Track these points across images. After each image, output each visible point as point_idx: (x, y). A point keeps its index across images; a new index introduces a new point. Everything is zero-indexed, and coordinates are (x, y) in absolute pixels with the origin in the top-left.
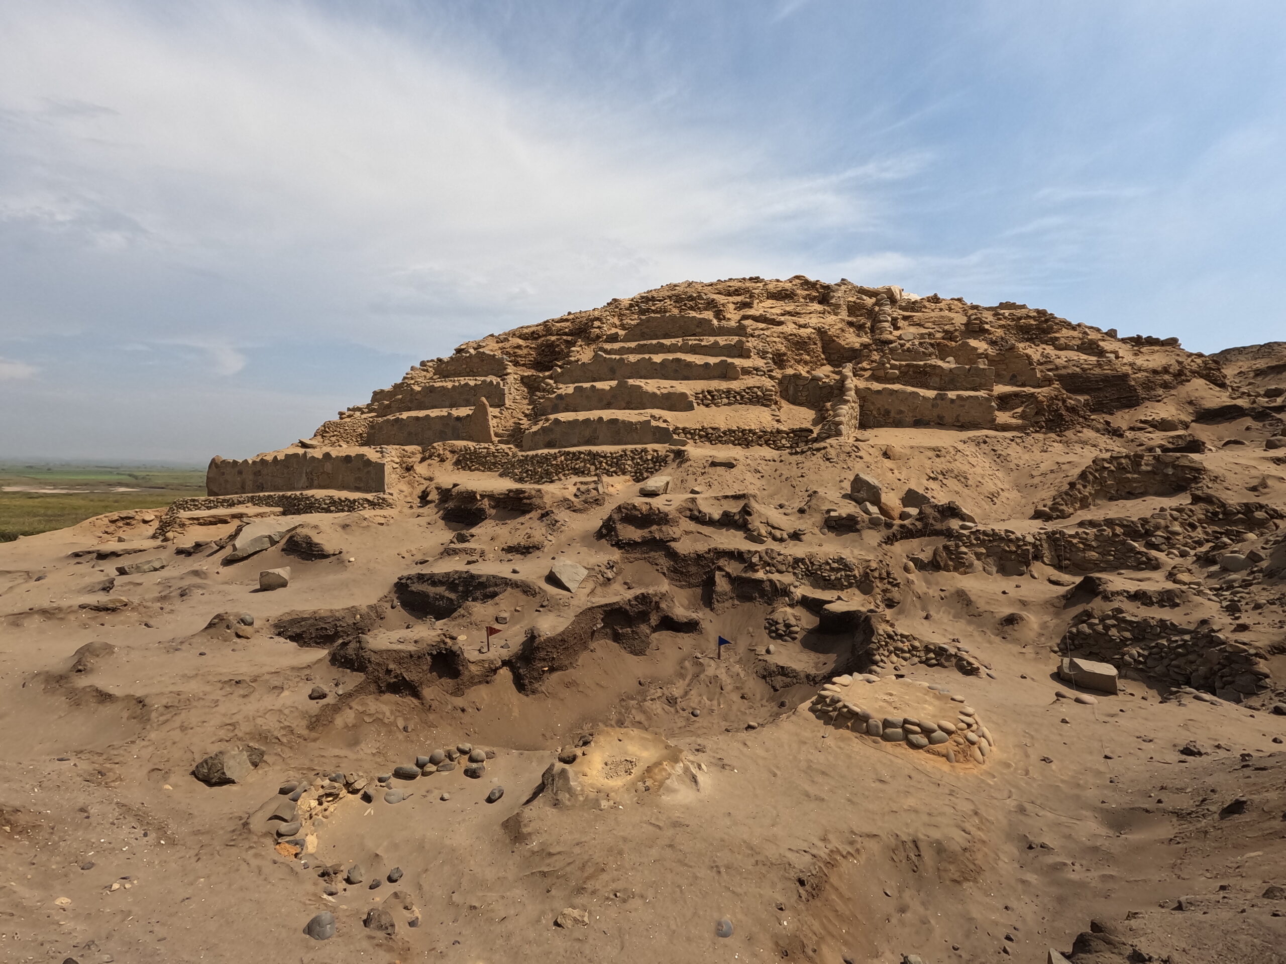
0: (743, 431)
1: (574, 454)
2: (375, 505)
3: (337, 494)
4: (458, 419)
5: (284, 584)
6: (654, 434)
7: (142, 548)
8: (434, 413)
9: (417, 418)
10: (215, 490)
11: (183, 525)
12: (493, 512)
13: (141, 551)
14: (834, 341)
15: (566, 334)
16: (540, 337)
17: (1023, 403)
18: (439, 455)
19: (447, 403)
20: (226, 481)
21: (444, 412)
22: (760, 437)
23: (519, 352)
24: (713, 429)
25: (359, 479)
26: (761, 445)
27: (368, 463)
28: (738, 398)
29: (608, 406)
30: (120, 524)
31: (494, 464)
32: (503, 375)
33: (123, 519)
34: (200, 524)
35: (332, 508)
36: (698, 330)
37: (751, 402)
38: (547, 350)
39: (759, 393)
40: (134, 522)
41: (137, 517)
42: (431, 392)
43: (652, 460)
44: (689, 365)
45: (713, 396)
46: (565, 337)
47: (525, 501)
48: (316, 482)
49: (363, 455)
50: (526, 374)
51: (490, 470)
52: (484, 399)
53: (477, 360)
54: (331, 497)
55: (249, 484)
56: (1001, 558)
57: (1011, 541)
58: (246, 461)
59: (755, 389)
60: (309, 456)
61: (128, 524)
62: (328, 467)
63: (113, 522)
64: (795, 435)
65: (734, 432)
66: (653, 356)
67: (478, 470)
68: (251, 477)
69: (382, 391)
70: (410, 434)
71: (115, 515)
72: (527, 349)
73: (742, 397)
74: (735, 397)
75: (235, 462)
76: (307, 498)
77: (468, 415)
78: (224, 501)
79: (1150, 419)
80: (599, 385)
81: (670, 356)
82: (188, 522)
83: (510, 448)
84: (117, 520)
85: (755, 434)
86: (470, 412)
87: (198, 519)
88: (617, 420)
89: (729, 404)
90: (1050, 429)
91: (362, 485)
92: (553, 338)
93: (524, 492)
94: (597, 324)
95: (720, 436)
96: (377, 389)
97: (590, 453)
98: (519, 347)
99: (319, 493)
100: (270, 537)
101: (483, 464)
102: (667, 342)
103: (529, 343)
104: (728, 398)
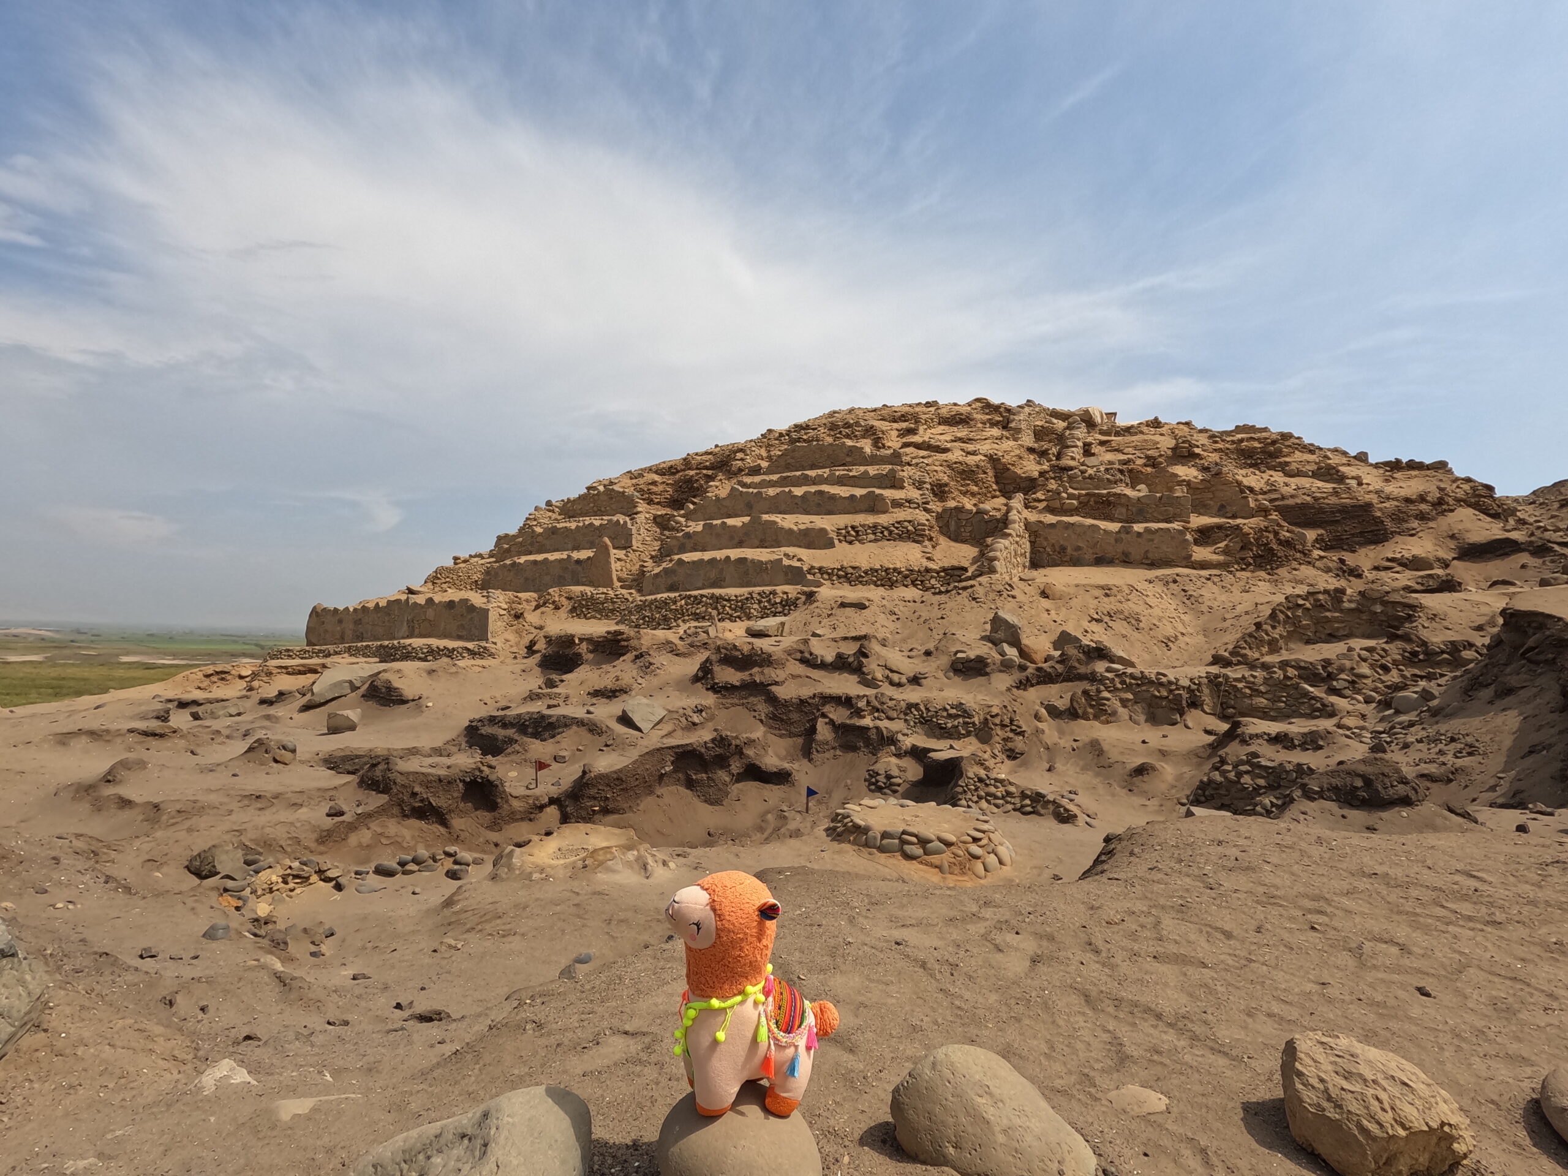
0: (887, 569)
1: (695, 597)
2: (475, 654)
3: (435, 642)
4: (578, 562)
5: (352, 728)
6: (786, 574)
7: (225, 697)
8: (553, 556)
9: (535, 562)
10: (314, 641)
11: (269, 674)
12: (591, 656)
13: (223, 700)
14: (1008, 469)
15: (706, 468)
16: (678, 472)
17: (1227, 536)
18: (554, 602)
19: (570, 546)
20: (326, 631)
21: (564, 555)
22: (906, 577)
23: (654, 489)
24: (854, 568)
25: (462, 626)
26: (906, 586)
27: (472, 608)
28: (886, 533)
29: (740, 544)
30: (214, 679)
31: (612, 611)
32: (632, 514)
33: (217, 673)
34: (288, 673)
35: (430, 658)
36: (848, 459)
37: (900, 538)
38: (684, 486)
39: (910, 528)
40: (229, 677)
41: (233, 672)
42: (553, 533)
43: (781, 603)
44: (833, 498)
45: (857, 532)
46: (705, 472)
47: (623, 643)
48: (417, 631)
49: (467, 600)
50: (659, 513)
51: (607, 617)
52: (606, 540)
53: (605, 498)
54: (429, 646)
55: (349, 633)
56: (1150, 705)
57: (1161, 684)
58: (347, 609)
59: (906, 524)
60: (411, 602)
61: (223, 679)
62: (430, 613)
63: (207, 676)
64: (947, 574)
65: (876, 571)
66: (793, 489)
67: (595, 618)
68: (351, 626)
69: (507, 535)
70: (527, 579)
71: (210, 670)
72: (664, 487)
73: (891, 532)
74: (882, 532)
75: (336, 610)
76: (404, 647)
77: (589, 558)
78: (320, 651)
79: (1399, 556)
80: (730, 522)
81: (813, 489)
82: (275, 671)
83: (631, 594)
84: (212, 675)
85: (899, 573)
86: (592, 554)
87: (286, 668)
88: (745, 559)
89: (876, 541)
90: (1260, 567)
91: (464, 633)
92: (692, 473)
93: (623, 633)
94: (739, 455)
95: (861, 576)
96: (502, 533)
97: (713, 596)
98: (654, 483)
99: (417, 642)
100: (351, 682)
101: (600, 611)
102: (812, 473)
103: (665, 479)
104: (875, 534)
